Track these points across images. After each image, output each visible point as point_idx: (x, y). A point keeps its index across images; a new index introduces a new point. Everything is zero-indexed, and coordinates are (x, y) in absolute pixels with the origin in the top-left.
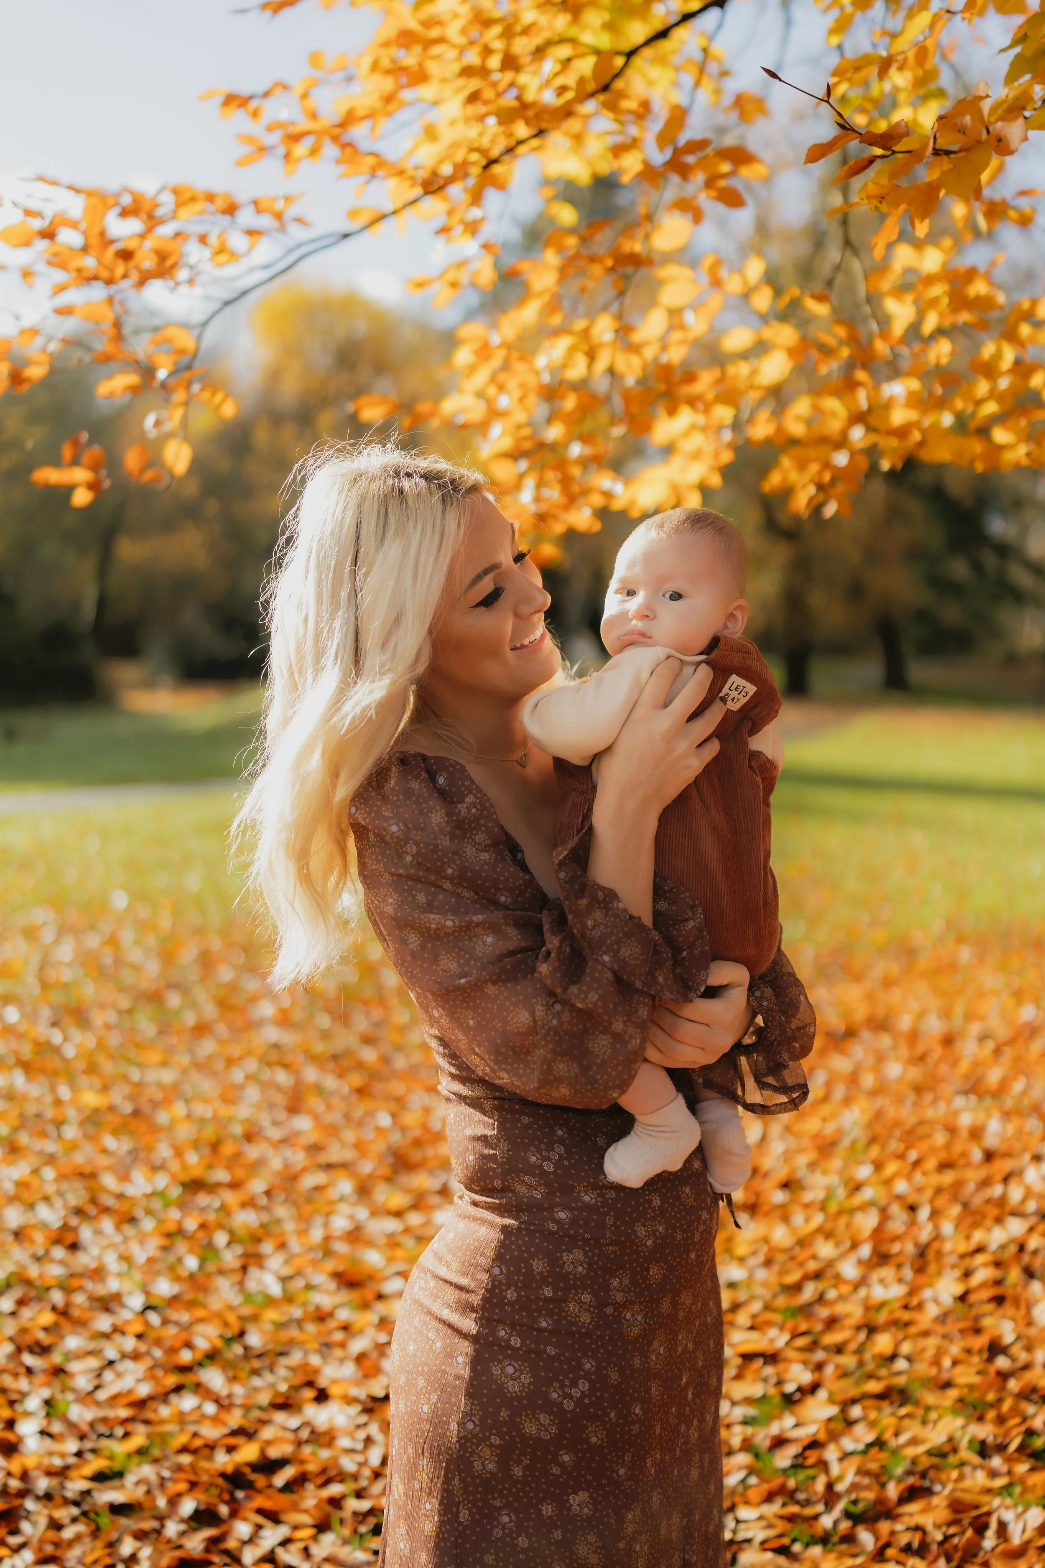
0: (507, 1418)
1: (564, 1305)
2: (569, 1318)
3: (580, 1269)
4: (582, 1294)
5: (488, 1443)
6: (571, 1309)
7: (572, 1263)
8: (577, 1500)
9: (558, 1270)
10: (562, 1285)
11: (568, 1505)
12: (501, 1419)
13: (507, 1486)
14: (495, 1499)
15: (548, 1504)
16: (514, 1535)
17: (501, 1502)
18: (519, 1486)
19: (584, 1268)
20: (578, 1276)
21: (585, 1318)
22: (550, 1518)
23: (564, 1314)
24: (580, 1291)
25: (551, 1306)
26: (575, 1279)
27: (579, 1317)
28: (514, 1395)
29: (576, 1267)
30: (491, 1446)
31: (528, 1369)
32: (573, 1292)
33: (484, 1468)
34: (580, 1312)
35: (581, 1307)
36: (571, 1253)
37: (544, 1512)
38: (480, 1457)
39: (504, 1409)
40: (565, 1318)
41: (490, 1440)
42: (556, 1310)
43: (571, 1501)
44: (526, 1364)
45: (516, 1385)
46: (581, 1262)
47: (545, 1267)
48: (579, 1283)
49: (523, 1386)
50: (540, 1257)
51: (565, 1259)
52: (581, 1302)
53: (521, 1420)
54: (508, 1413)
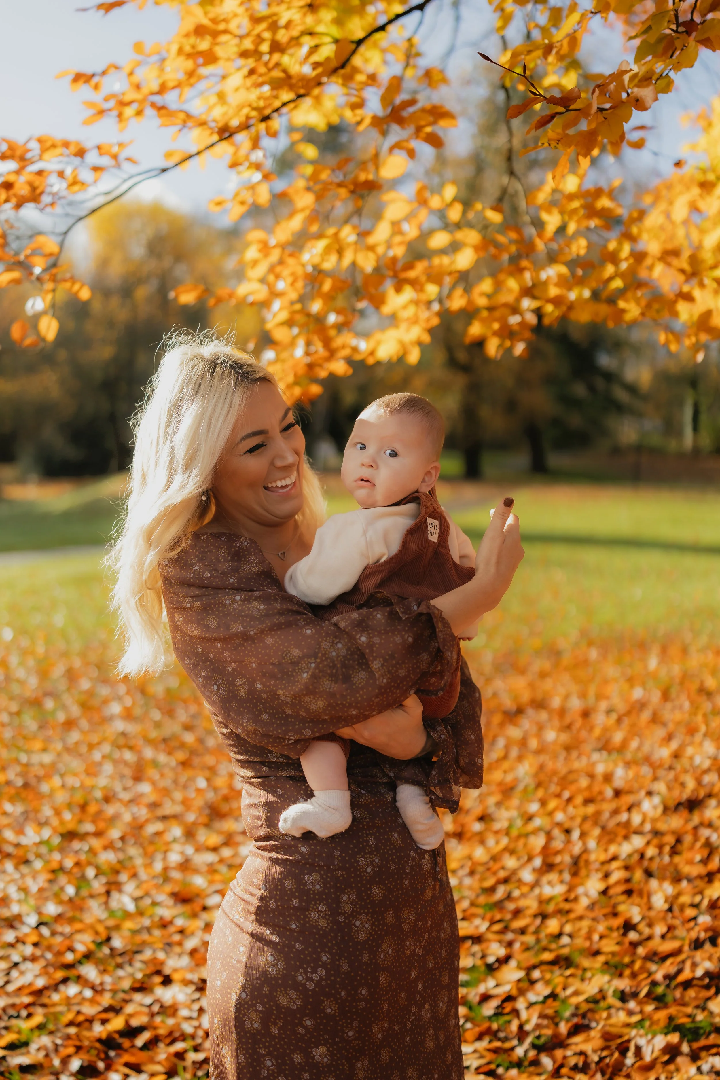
0: (267, 992)
1: (307, 913)
2: (311, 923)
3: (318, 887)
4: (320, 905)
5: (254, 1008)
6: (312, 916)
7: (312, 883)
8: (318, 1052)
9: (302, 887)
10: (305, 898)
11: (312, 1055)
12: (264, 992)
13: (268, 1039)
14: (260, 1048)
15: (298, 1054)
16: (276, 1075)
17: (265, 1051)
18: (277, 1040)
19: (321, 887)
20: (316, 891)
21: (323, 923)
22: (300, 1064)
23: (307, 920)
24: (318, 903)
25: (298, 913)
26: (314, 894)
27: (318, 922)
28: (273, 976)
29: (314, 885)
30: (256, 1011)
31: (283, 959)
32: (313, 904)
33: (252, 1026)
34: (319, 918)
35: (319, 915)
36: (311, 876)
37: (295, 1060)
38: (249, 1018)
39: (266, 986)
40: (308, 922)
41: (256, 1007)
42: (302, 917)
43: (314, 1053)
44: (282, 955)
45: (275, 969)
46: (318, 882)
47: (293, 885)
48: (317, 897)
49: (279, 970)
50: (290, 878)
51: (306, 879)
52: (319, 911)
53: (277, 994)
54: (268, 988)
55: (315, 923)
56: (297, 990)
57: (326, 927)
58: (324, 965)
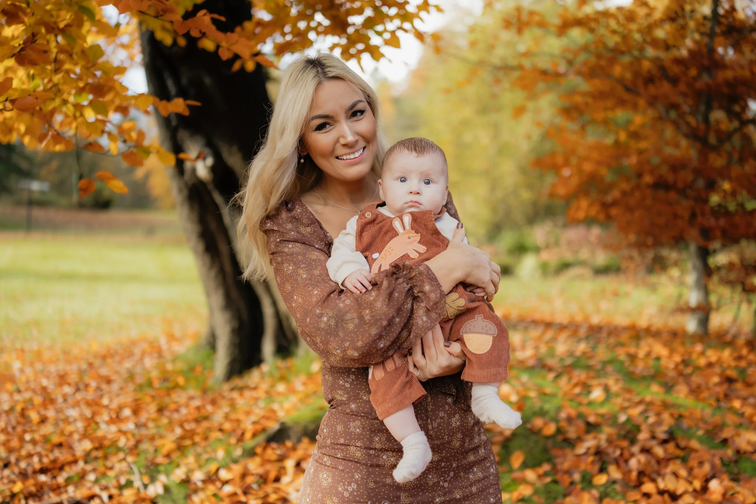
0: (320, 498)
1: (348, 447)
2: (351, 454)
3: (358, 430)
6: (351, 449)
7: (354, 427)
9: (347, 430)
10: (348, 437)
19: (360, 430)
20: (356, 433)
21: (358, 454)
23: (348, 452)
24: (357, 441)
25: (343, 448)
26: (355, 435)
27: (355, 453)
29: (356, 429)
31: (331, 476)
32: (353, 441)
34: (356, 451)
35: (356, 449)
36: (355, 422)
39: (320, 493)
40: (349, 454)
42: (345, 450)
44: (331, 474)
45: (326, 483)
46: (359, 427)
47: (342, 429)
48: (356, 437)
49: (328, 484)
50: (341, 424)
51: (351, 425)
52: (356, 446)
53: (326, 499)
54: (321, 495)
55: (353, 454)
56: (338, 497)
57: (360, 457)
58: (356, 482)
